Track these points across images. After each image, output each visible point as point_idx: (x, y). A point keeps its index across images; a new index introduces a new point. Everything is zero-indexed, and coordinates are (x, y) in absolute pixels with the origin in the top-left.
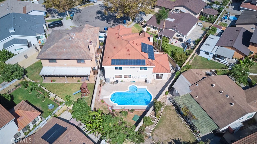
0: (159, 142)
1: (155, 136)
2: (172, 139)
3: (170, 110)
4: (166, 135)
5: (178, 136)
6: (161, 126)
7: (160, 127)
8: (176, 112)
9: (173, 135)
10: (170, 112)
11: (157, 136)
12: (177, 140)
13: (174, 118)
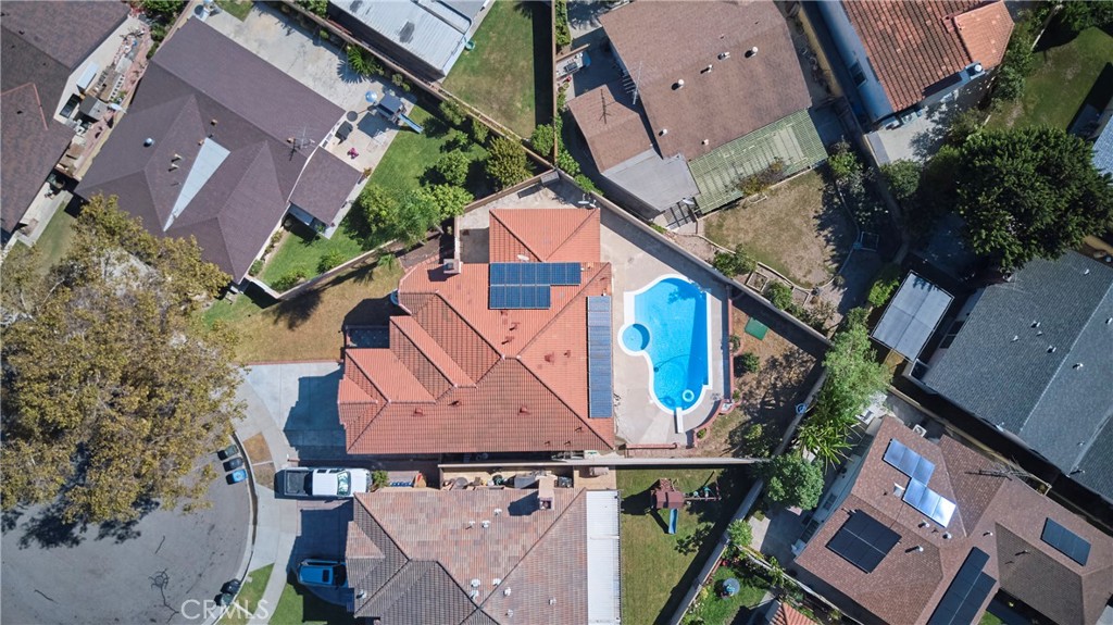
0: (828, 269)
1: (811, 279)
2: (816, 234)
3: (720, 226)
4: (805, 247)
5: (807, 216)
6: (779, 259)
7: (782, 261)
8: (729, 211)
9: (805, 230)
10: (727, 229)
11: (810, 272)
12: (818, 222)
13: (750, 219)
